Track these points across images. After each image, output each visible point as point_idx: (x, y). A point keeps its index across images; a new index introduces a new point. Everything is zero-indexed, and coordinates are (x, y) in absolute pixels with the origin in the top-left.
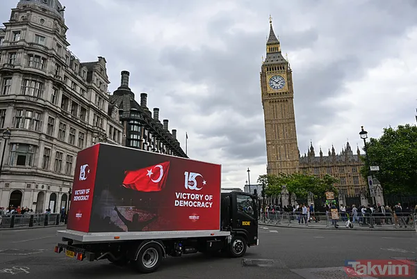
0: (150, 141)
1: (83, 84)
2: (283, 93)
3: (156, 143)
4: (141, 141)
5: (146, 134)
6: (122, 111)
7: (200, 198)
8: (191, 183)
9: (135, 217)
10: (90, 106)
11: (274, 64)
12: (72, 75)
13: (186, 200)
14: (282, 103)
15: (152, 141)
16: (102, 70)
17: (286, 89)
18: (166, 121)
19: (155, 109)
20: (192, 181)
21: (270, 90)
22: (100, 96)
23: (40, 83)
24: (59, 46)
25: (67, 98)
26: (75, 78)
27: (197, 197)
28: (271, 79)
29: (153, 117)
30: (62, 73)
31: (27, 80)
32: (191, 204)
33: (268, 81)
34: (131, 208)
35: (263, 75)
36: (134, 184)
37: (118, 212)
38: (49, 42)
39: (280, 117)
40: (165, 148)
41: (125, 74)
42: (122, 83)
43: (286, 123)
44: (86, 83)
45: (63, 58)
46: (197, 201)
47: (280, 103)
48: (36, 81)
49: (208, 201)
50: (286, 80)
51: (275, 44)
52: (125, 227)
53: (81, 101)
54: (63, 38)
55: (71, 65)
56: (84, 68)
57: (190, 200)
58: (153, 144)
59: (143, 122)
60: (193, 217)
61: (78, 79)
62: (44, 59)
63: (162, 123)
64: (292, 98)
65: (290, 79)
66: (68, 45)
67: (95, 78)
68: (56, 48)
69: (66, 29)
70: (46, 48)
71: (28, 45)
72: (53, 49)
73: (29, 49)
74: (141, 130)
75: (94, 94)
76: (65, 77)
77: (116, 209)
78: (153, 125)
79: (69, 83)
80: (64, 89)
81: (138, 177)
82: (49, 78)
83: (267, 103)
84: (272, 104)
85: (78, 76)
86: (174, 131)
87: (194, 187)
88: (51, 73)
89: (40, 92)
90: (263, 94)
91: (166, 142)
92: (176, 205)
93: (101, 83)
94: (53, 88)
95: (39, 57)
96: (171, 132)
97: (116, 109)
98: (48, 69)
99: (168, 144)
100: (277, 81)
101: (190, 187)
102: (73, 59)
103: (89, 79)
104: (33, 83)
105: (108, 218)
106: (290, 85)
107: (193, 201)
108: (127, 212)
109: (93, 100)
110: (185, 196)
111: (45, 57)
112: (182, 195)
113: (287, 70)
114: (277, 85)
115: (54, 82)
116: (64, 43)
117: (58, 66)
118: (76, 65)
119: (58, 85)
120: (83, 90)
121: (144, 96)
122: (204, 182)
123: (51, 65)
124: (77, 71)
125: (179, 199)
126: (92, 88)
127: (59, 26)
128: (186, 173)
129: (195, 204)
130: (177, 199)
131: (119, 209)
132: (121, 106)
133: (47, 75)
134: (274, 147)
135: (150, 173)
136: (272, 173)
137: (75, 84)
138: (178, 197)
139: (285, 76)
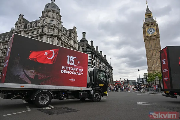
0: (95, 60)
1: (68, 38)
2: (154, 35)
3: (98, 61)
4: (91, 60)
5: (93, 57)
6: (84, 48)
7: (76, 70)
8: (71, 62)
9: (36, 76)
10: (71, 46)
11: (149, 23)
12: (64, 35)
13: (68, 70)
14: (154, 40)
15: (96, 60)
16: (75, 32)
17: (156, 33)
18: (101, 52)
19: (96, 47)
20: (72, 61)
21: (147, 35)
22: (75, 42)
23: (53, 38)
24: (59, 24)
25: (63, 44)
26: (65, 35)
27: (74, 69)
28: (148, 30)
29: (96, 50)
30: (60, 34)
31: (48, 37)
32: (71, 72)
33: (146, 31)
34: (34, 71)
35: (144, 28)
36: (36, 58)
37: (25, 73)
38: (55, 22)
39: (153, 47)
40: (101, 63)
41: (84, 33)
42: (83, 37)
43: (156, 50)
44: (69, 37)
45: (60, 28)
46: (74, 71)
47: (153, 41)
48: (51, 38)
49: (81, 72)
50: (155, 29)
51: (150, 13)
52: (29, 82)
53: (67, 44)
54: (60, 20)
55: (63, 30)
56: (68, 32)
57: (70, 70)
58: (96, 61)
59: (92, 52)
60: (72, 80)
61: (66, 36)
62: (54, 29)
63: (100, 52)
64: (159, 37)
65: (157, 29)
66: (62, 23)
67: (72, 35)
68: (58, 25)
69: (61, 17)
70: (54, 25)
71: (48, 24)
72: (57, 25)
73: (48, 26)
74: (91, 55)
75: (72, 41)
76: (62, 35)
77: (24, 71)
78: (96, 53)
79: (63, 38)
80: (61, 40)
81: (38, 55)
82: (56, 36)
83: (147, 41)
84: (149, 41)
85: (66, 35)
86: (105, 56)
87: (73, 64)
88: (56, 34)
89: (53, 41)
90: (144, 37)
91: (102, 60)
92: (62, 72)
93: (75, 37)
94: (57, 40)
95: (52, 28)
96: (104, 56)
97: (81, 47)
98: (55, 33)
99: (103, 61)
100: (151, 30)
101: (70, 64)
102: (64, 28)
103: (70, 36)
104: (50, 38)
105: (18, 76)
106: (158, 31)
107: (72, 71)
108: (31, 74)
109: (72, 44)
110: (67, 68)
111: (54, 28)
112: (66, 68)
113: (156, 25)
114: (151, 32)
115: (57, 37)
116: (60, 22)
117: (59, 31)
118: (65, 30)
119: (59, 39)
120: (68, 40)
121: (92, 42)
122: (79, 62)
123: (56, 31)
124: (66, 33)
125: (64, 69)
126: (72, 39)
127: (58, 16)
128: (68, 56)
129: (73, 73)
130: (62, 69)
131: (26, 71)
132: (83, 46)
133: (55, 35)
134: (150, 61)
135: (46, 54)
136: (150, 72)
137: (65, 38)
138: (63, 68)
139: (155, 28)
